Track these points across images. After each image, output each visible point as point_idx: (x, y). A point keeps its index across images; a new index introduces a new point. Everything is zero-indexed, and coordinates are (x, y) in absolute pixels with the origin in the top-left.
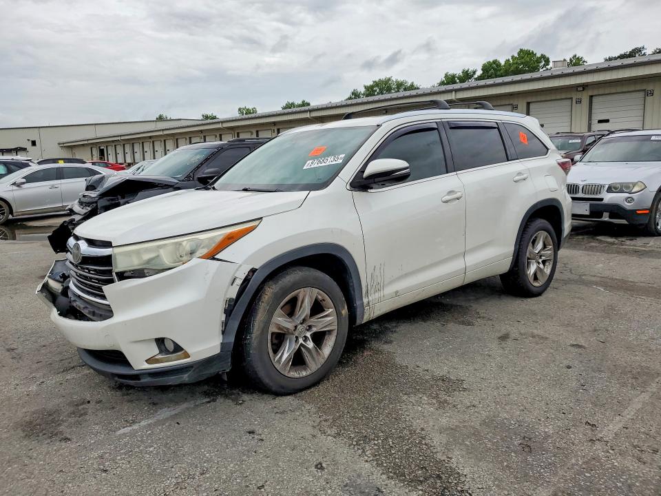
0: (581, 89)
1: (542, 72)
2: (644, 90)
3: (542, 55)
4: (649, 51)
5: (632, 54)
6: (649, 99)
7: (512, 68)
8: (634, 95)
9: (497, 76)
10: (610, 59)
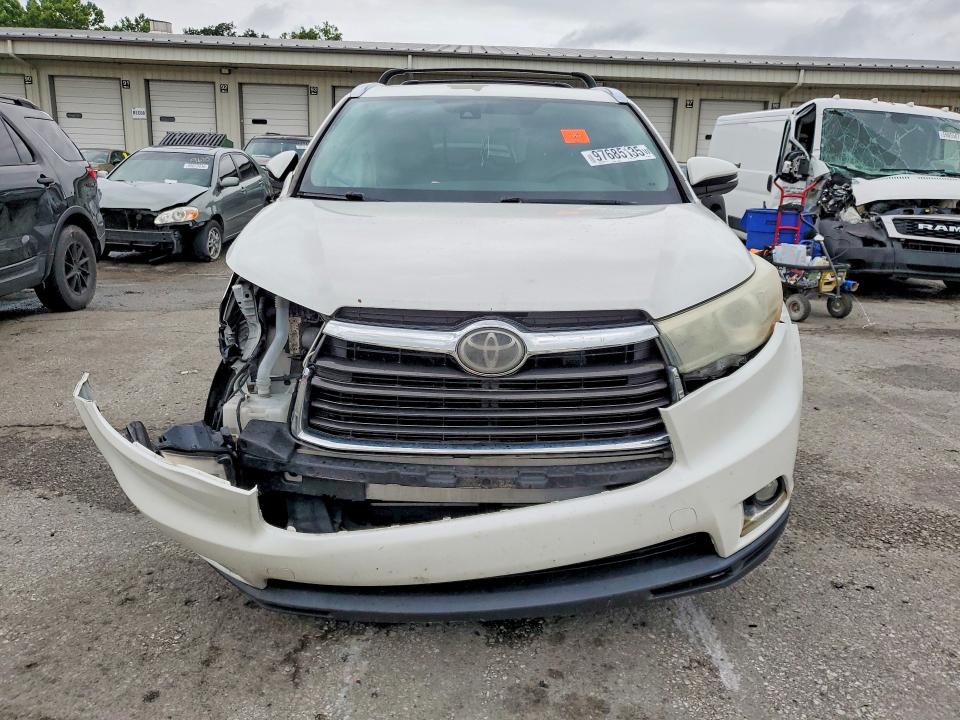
0: (227, 72)
1: (92, 32)
2: (307, 86)
3: (89, 4)
4: (240, 31)
5: (218, 31)
6: (312, 98)
7: (43, 15)
8: (295, 89)
9: (15, 25)
10: (192, 32)
